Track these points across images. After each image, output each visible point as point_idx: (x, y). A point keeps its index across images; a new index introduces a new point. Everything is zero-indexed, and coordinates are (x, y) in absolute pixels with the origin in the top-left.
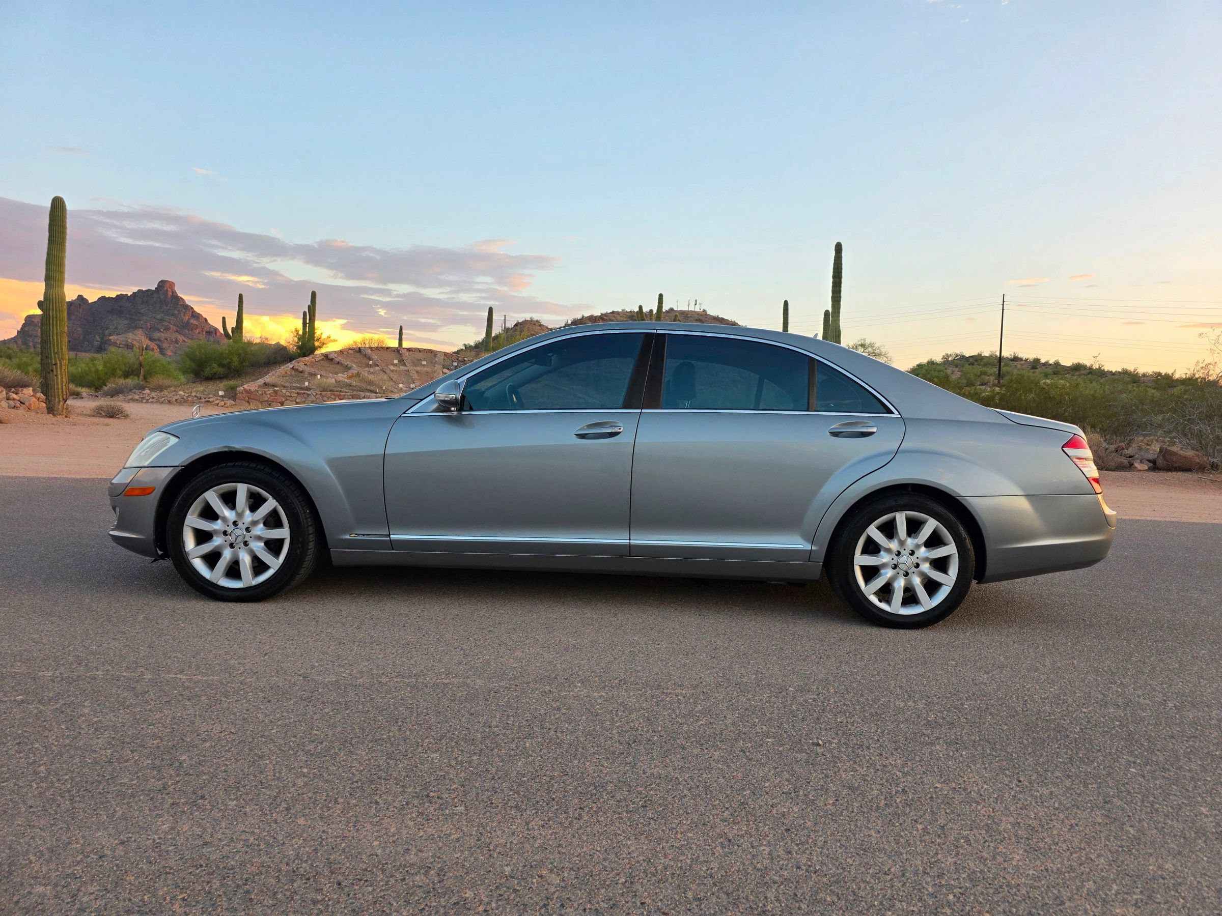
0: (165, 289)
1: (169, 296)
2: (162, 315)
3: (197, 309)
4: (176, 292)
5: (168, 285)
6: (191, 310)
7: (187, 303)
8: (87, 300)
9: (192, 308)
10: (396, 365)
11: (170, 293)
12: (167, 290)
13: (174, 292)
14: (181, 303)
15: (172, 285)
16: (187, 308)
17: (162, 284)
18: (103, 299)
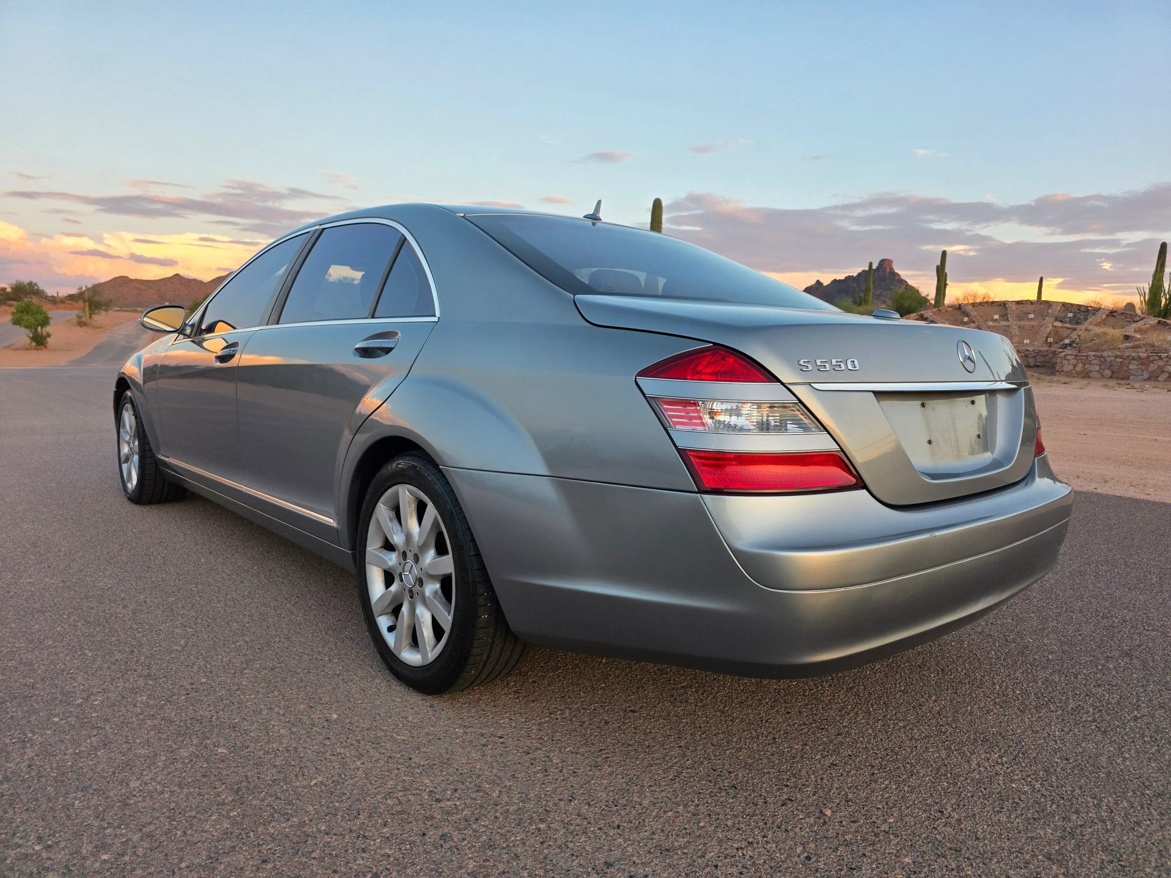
0: (884, 267)
1: (887, 273)
2: (880, 290)
3: (910, 282)
4: (893, 269)
5: (887, 263)
6: (905, 284)
7: (903, 277)
8: (822, 284)
9: (906, 282)
10: (996, 320)
11: (888, 270)
12: (886, 268)
13: (892, 269)
14: (897, 278)
15: (890, 262)
16: (902, 282)
17: (883, 262)
18: (835, 281)
